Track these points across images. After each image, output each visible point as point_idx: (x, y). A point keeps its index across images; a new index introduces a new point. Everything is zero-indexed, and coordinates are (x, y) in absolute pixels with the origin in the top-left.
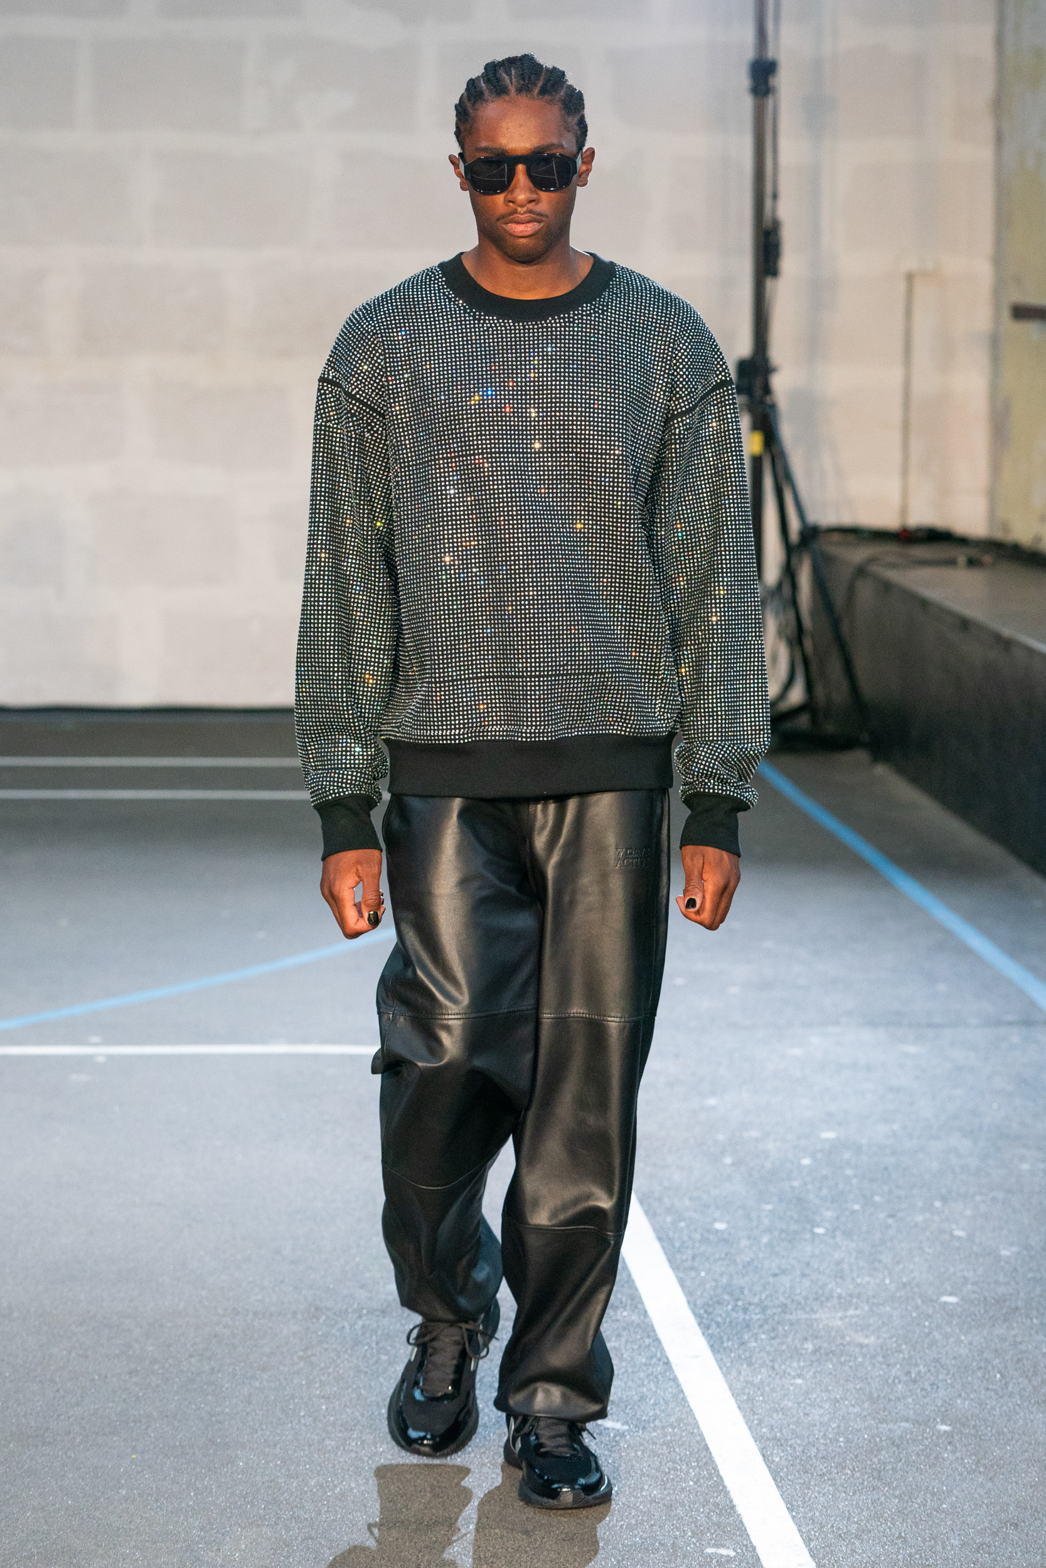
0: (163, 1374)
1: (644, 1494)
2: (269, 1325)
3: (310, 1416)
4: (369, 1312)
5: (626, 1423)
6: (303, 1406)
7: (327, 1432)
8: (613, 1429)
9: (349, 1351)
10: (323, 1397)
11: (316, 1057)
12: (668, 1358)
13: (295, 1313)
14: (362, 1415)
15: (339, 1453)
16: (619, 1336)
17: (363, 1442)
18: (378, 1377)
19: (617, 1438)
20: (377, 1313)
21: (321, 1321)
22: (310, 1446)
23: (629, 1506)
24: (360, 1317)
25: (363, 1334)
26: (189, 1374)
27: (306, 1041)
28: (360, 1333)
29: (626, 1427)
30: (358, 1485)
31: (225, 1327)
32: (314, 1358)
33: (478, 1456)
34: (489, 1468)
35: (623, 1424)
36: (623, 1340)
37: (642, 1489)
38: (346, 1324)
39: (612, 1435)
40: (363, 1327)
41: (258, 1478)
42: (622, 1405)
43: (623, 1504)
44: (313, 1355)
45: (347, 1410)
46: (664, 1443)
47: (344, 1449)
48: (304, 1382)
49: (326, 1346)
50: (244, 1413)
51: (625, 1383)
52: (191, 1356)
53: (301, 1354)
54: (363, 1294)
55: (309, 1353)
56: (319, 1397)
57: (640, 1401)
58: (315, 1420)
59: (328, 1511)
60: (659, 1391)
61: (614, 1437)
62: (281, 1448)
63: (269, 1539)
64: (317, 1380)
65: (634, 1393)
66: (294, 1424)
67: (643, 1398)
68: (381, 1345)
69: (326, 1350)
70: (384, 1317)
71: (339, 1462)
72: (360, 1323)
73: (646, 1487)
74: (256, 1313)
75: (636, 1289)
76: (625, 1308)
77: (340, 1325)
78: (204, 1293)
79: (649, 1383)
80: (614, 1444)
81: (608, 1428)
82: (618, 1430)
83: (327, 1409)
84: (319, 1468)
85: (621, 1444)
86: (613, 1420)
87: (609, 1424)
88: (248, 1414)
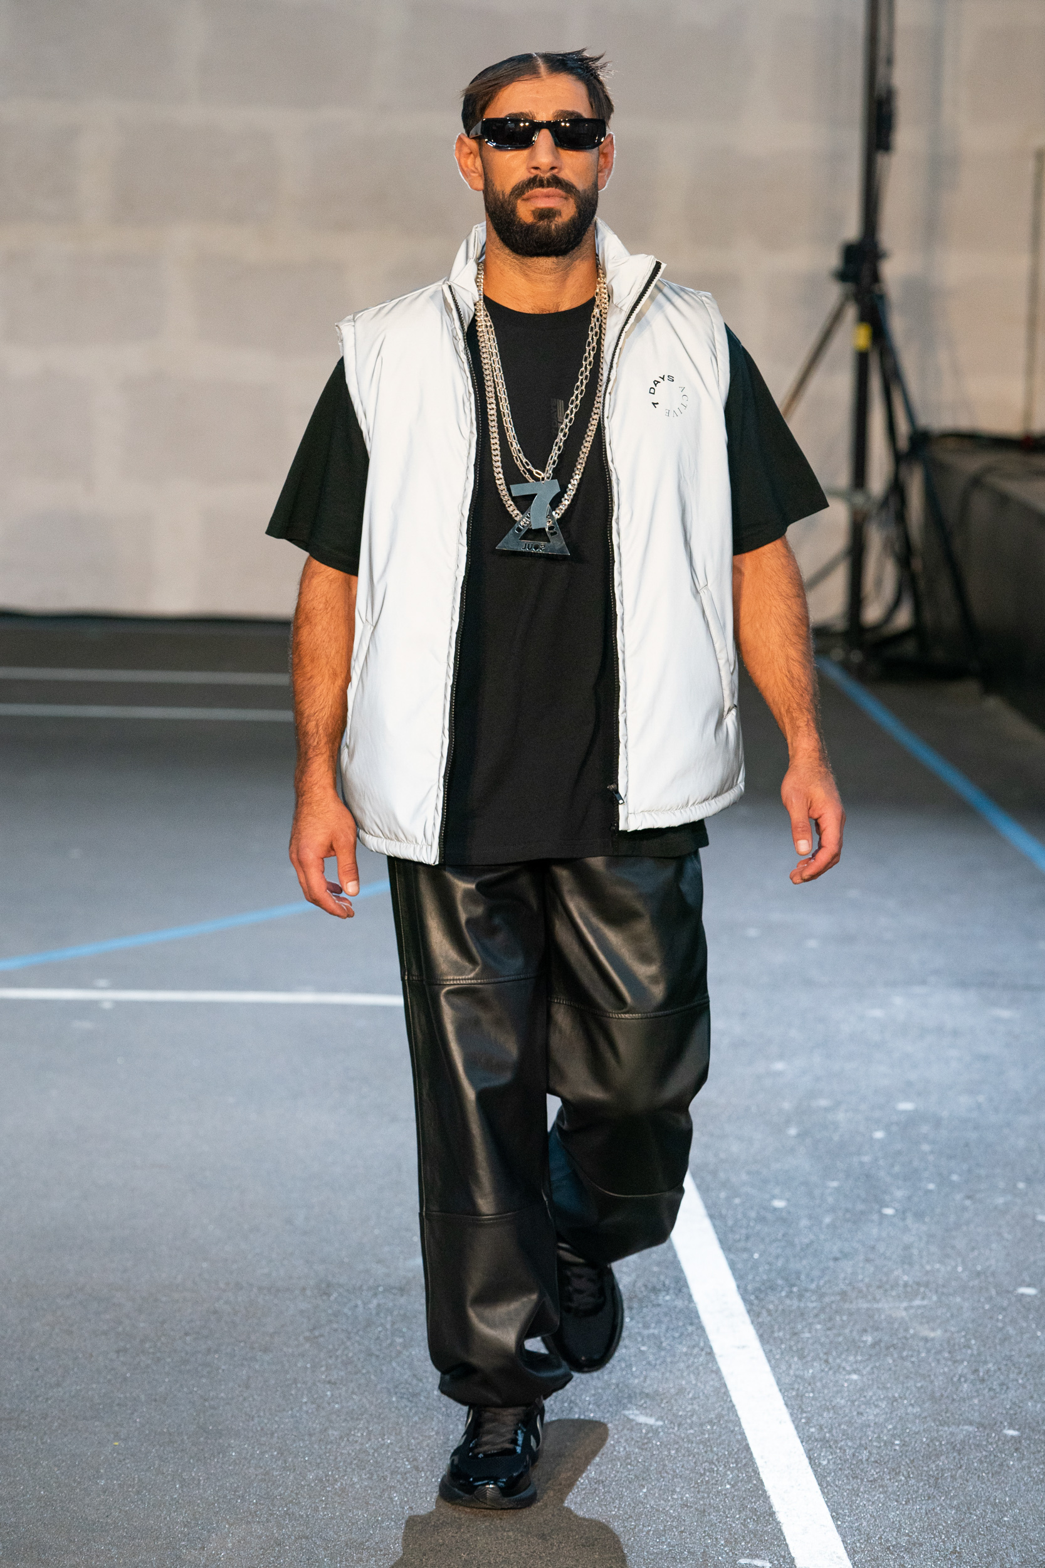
0: (154, 1353)
1: (675, 1497)
2: (275, 1301)
3: (312, 1403)
4: (386, 1290)
5: (660, 1418)
6: (306, 1392)
7: (331, 1421)
8: (646, 1424)
9: (361, 1333)
10: (329, 1382)
11: (345, 1007)
12: (711, 1348)
13: (304, 1289)
14: (371, 1403)
15: (343, 1444)
16: (659, 1322)
17: (370, 1432)
19: (650, 1435)
20: (394, 1291)
21: (332, 1298)
22: (311, 1435)
23: (657, 1510)
24: (375, 1295)
25: (378, 1314)
26: (183, 1354)
27: (335, 989)
28: (374, 1313)
29: (660, 1423)
30: (361, 1479)
31: (226, 1302)
32: (321, 1339)
35: (657, 1420)
36: (664, 1327)
37: (674, 1491)
38: (359, 1303)
39: (644, 1431)
40: (379, 1305)
41: (251, 1470)
42: (657, 1398)
44: (320, 1336)
45: (354, 1397)
46: (701, 1442)
47: (348, 1440)
48: (308, 1366)
49: (335, 1326)
50: (241, 1399)
51: (663, 1374)
52: (186, 1334)
53: (308, 1334)
54: (381, 1269)
55: (317, 1333)
56: (324, 1382)
57: (677, 1394)
58: (318, 1407)
59: (325, 1508)
60: (699, 1384)
61: (647, 1433)
62: (278, 1438)
63: (260, 1537)
64: (324, 1363)
65: (671, 1385)
66: (294, 1410)
67: (681, 1391)
69: (336, 1330)
70: (402, 1295)
71: (341, 1454)
72: (375, 1302)
73: (678, 1490)
74: (261, 1289)
75: (681, 1271)
76: (667, 1291)
77: (352, 1304)
78: (205, 1265)
79: (689, 1374)
80: (646, 1441)
81: (641, 1424)
82: (651, 1426)
83: (332, 1395)
84: (319, 1461)
85: (654, 1442)
86: (647, 1415)
87: (642, 1419)
88: (245, 1399)
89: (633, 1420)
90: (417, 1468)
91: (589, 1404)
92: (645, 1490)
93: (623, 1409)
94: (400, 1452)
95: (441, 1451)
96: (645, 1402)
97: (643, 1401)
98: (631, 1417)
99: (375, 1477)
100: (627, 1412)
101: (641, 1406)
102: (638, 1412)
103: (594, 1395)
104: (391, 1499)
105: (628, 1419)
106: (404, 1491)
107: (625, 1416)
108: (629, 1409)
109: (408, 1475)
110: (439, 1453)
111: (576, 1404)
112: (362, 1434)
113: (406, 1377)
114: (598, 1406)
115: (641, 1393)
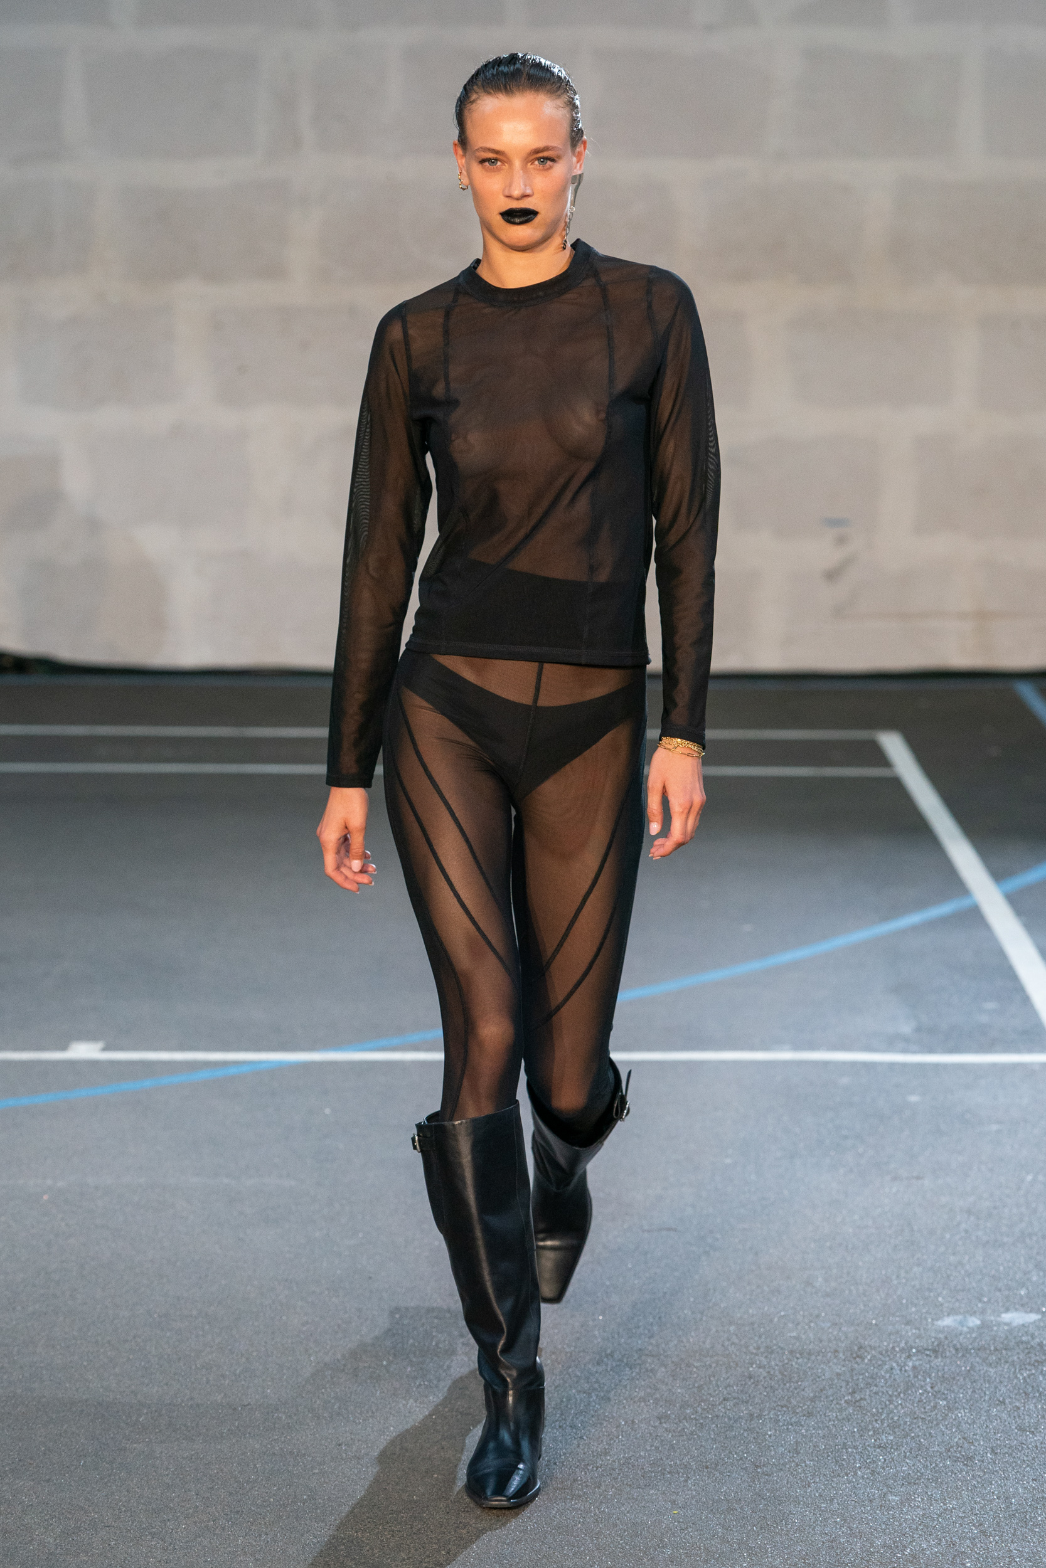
2: (809, 1365)
3: (866, 1468)
4: (918, 1351)
6: (857, 1457)
7: (888, 1486)
9: (902, 1395)
10: (880, 1447)
11: (826, 1064)
13: (836, 1352)
14: (926, 1467)
15: (905, 1510)
18: (937, 1424)
20: (928, 1353)
21: (866, 1361)
24: (909, 1357)
25: (916, 1376)
26: (726, 1420)
27: (812, 1046)
28: (911, 1375)
31: (760, 1367)
32: (864, 1403)
38: (895, 1365)
40: (914, 1367)
44: (862, 1399)
47: (909, 1505)
48: (856, 1430)
49: (875, 1389)
53: (849, 1397)
54: (911, 1332)
55: (858, 1397)
56: (874, 1446)
58: (873, 1472)
64: (870, 1427)
66: (850, 1476)
68: (936, 1389)
69: (876, 1393)
70: (936, 1357)
71: (906, 1520)
72: (911, 1364)
74: (792, 1352)
77: (888, 1366)
78: (732, 1329)
83: (885, 1460)
84: (884, 1527)
88: (797, 1465)
90: (984, 1533)
94: (965, 1517)
112: (923, 1499)
113: (955, 1440)
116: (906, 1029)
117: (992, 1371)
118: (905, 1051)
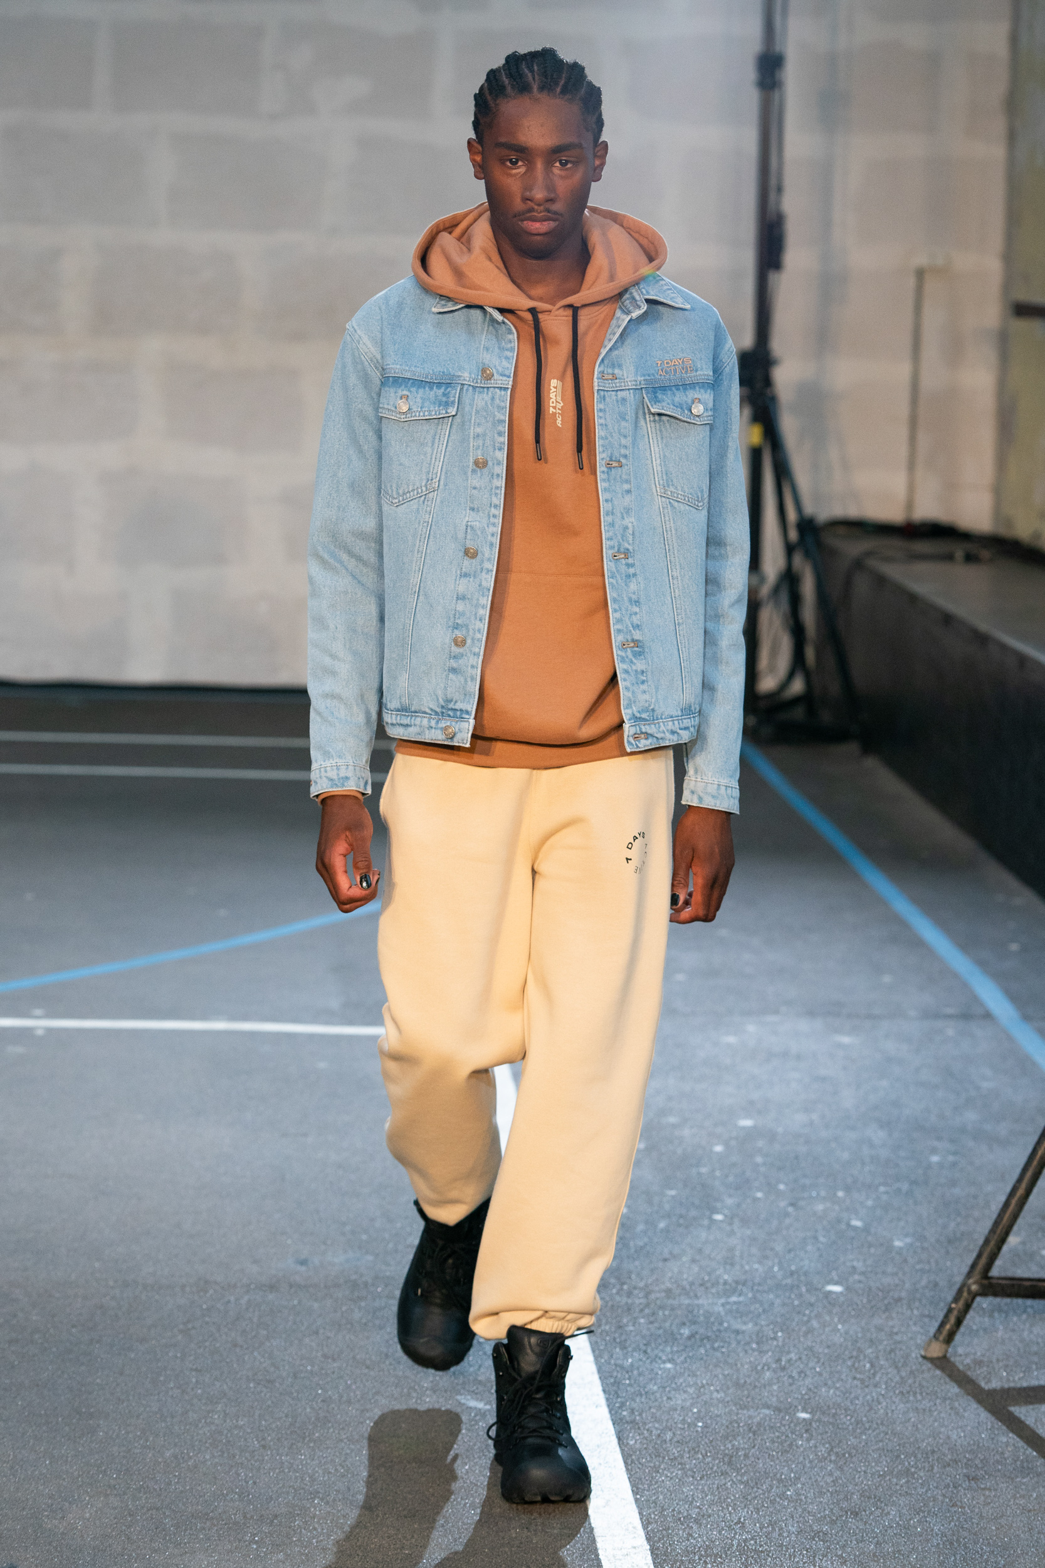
0: (42, 1343)
2: (157, 1297)
3: (178, 1388)
4: (256, 1287)
6: (173, 1378)
7: (192, 1405)
8: (476, 1408)
9: (229, 1326)
10: (196, 1370)
11: (253, 1033)
13: (183, 1287)
14: (231, 1388)
15: (200, 1425)
17: (226, 1415)
18: (253, 1351)
19: (478, 1418)
20: (265, 1288)
21: (208, 1295)
22: (172, 1417)
23: (476, 1485)
24: (248, 1292)
25: (247, 1309)
26: (68, 1344)
27: (245, 1018)
28: (244, 1307)
30: (213, 1456)
31: (113, 1298)
32: (193, 1332)
33: (337, 1432)
34: (345, 1443)
35: (485, 1404)
38: (232, 1299)
39: (473, 1415)
40: (249, 1301)
41: (115, 1449)
43: (471, 1482)
44: (193, 1328)
45: (216, 1383)
47: (205, 1422)
48: (179, 1355)
49: (207, 1319)
50: (114, 1384)
52: (74, 1326)
53: (181, 1327)
54: (255, 1270)
55: (190, 1326)
56: (192, 1370)
58: (182, 1392)
59: (178, 1483)
61: (475, 1416)
62: (143, 1420)
63: (115, 1508)
64: (193, 1352)
66: (161, 1395)
68: (261, 1320)
69: (207, 1323)
70: (271, 1292)
71: (198, 1434)
72: (246, 1298)
74: (145, 1286)
77: (225, 1300)
78: (97, 1265)
80: (473, 1423)
81: (471, 1408)
82: (480, 1410)
83: (197, 1381)
84: (177, 1440)
85: (480, 1424)
86: (477, 1399)
87: (473, 1403)
88: (118, 1385)
89: (464, 1404)
90: (264, 1447)
91: (427, 1390)
92: (467, 1467)
93: (457, 1395)
94: (251, 1433)
95: (288, 1432)
96: (477, 1389)
97: (475, 1388)
98: (463, 1401)
99: (225, 1455)
100: (459, 1397)
101: (473, 1392)
102: (469, 1397)
103: (432, 1382)
104: (239, 1475)
105: (460, 1403)
106: (250, 1467)
107: (457, 1400)
108: (461, 1395)
109: (256, 1453)
110: (286, 1433)
111: (415, 1390)
112: (219, 1416)
113: (264, 1365)
114: (435, 1392)
115: (476, 1379)
116: (334, 1003)
117: (316, 1305)
118: (327, 1023)
